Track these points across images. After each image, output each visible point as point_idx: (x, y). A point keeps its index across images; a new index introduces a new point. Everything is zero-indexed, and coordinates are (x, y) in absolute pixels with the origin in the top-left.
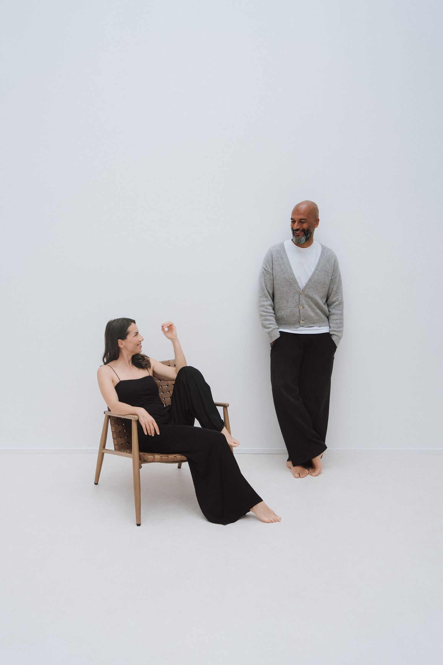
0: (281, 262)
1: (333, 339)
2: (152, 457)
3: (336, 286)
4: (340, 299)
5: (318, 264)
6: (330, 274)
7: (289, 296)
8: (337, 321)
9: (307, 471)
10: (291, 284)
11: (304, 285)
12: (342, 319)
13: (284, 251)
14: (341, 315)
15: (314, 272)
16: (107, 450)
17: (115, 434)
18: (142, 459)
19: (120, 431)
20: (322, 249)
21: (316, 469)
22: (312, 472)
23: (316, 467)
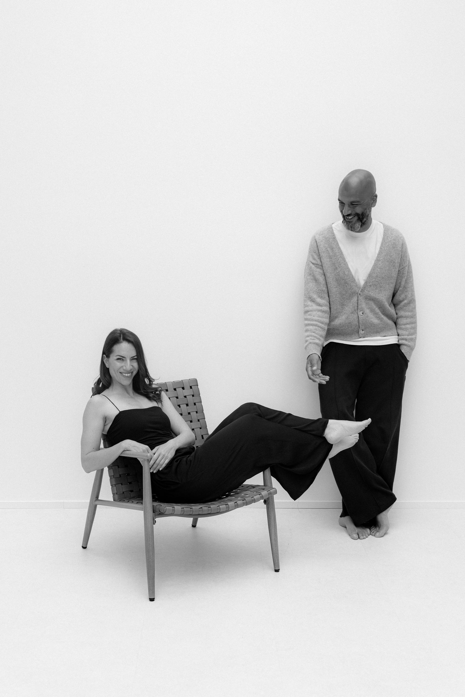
0: (331, 254)
1: (403, 351)
2: (171, 508)
3: (404, 280)
4: (409, 296)
5: (379, 252)
6: (396, 264)
7: (344, 298)
8: (406, 326)
9: (368, 530)
10: (346, 283)
11: (363, 282)
13: (335, 238)
14: (412, 317)
15: (375, 263)
16: (101, 502)
17: (113, 479)
18: (156, 512)
19: (120, 475)
20: (384, 230)
21: (380, 529)
22: (375, 532)
23: (381, 525)
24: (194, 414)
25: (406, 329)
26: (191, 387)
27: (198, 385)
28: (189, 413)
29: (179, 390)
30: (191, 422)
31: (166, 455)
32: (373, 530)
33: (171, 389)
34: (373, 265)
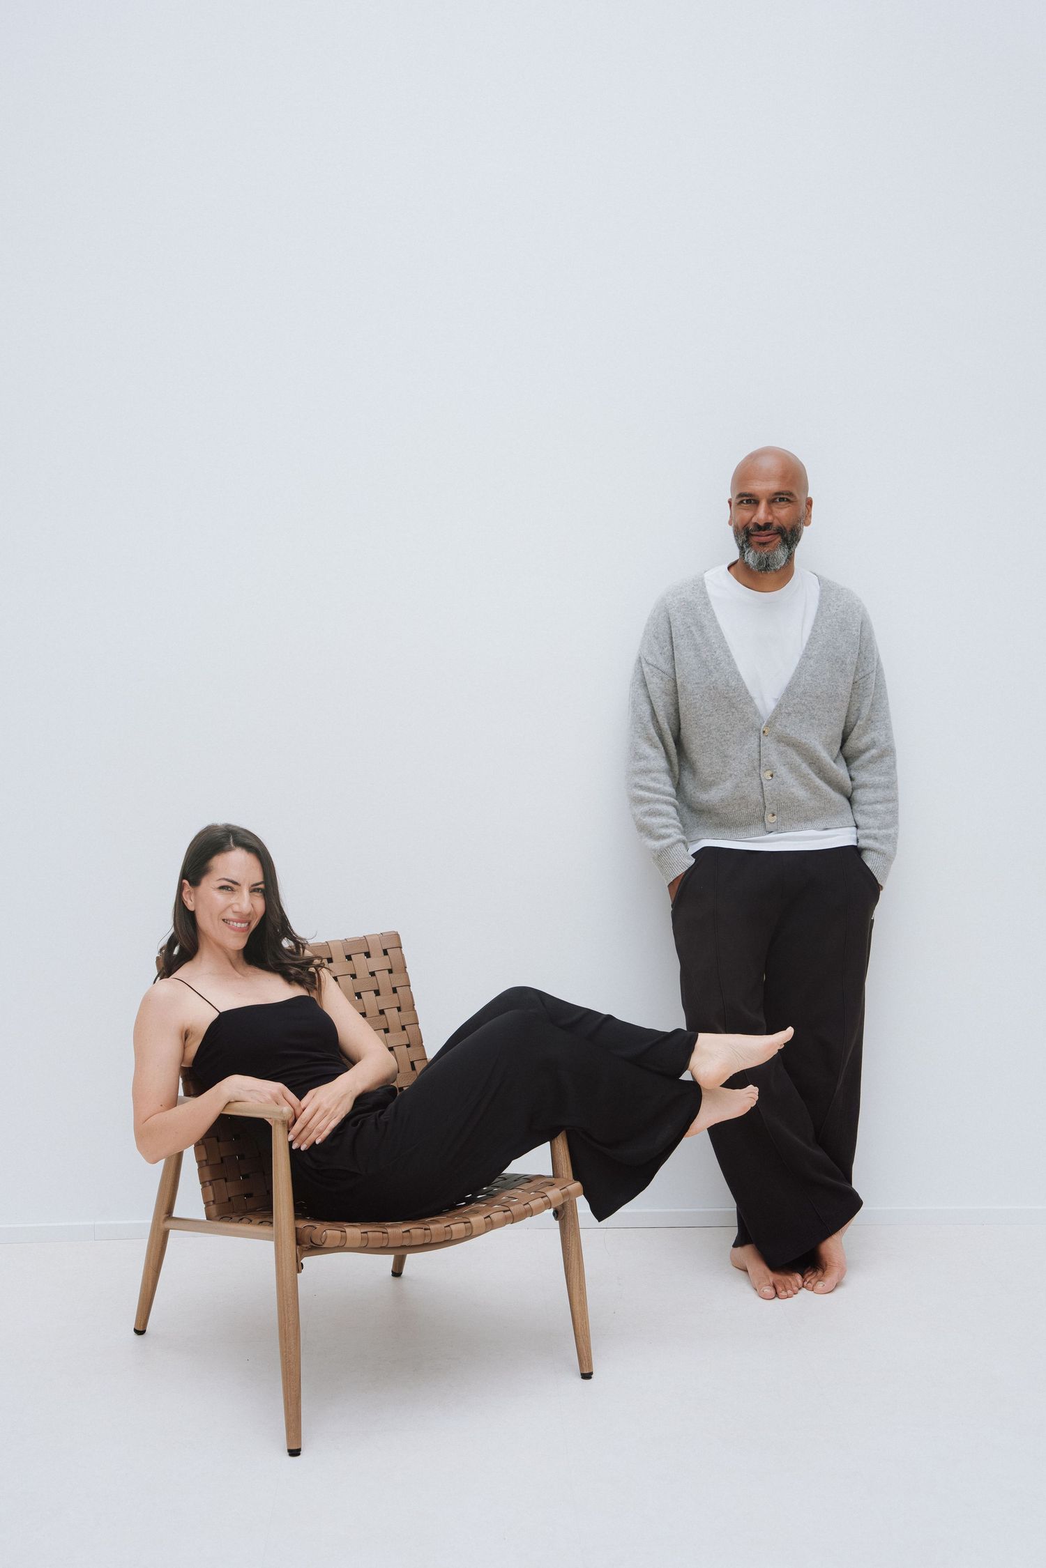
0: (699, 640)
1: (869, 865)
2: (338, 1233)
3: (868, 702)
4: (882, 739)
5: (810, 639)
6: (849, 667)
7: (728, 740)
8: (874, 806)
9: (798, 1277)
10: (732, 705)
11: (771, 706)
12: (894, 800)
13: (707, 604)
14: (888, 787)
16: (177, 1221)
17: (207, 1170)
18: (304, 1243)
19: (222, 1159)
20: (822, 591)
21: (825, 1273)
22: (813, 1281)
23: (826, 1265)
24: (392, 1014)
25: (875, 814)
26: (385, 952)
27: (401, 948)
28: (382, 1012)
29: (359, 959)
30: (387, 1031)
31: (332, 1111)
32: (810, 1277)
33: (339, 957)
34: (797, 668)
